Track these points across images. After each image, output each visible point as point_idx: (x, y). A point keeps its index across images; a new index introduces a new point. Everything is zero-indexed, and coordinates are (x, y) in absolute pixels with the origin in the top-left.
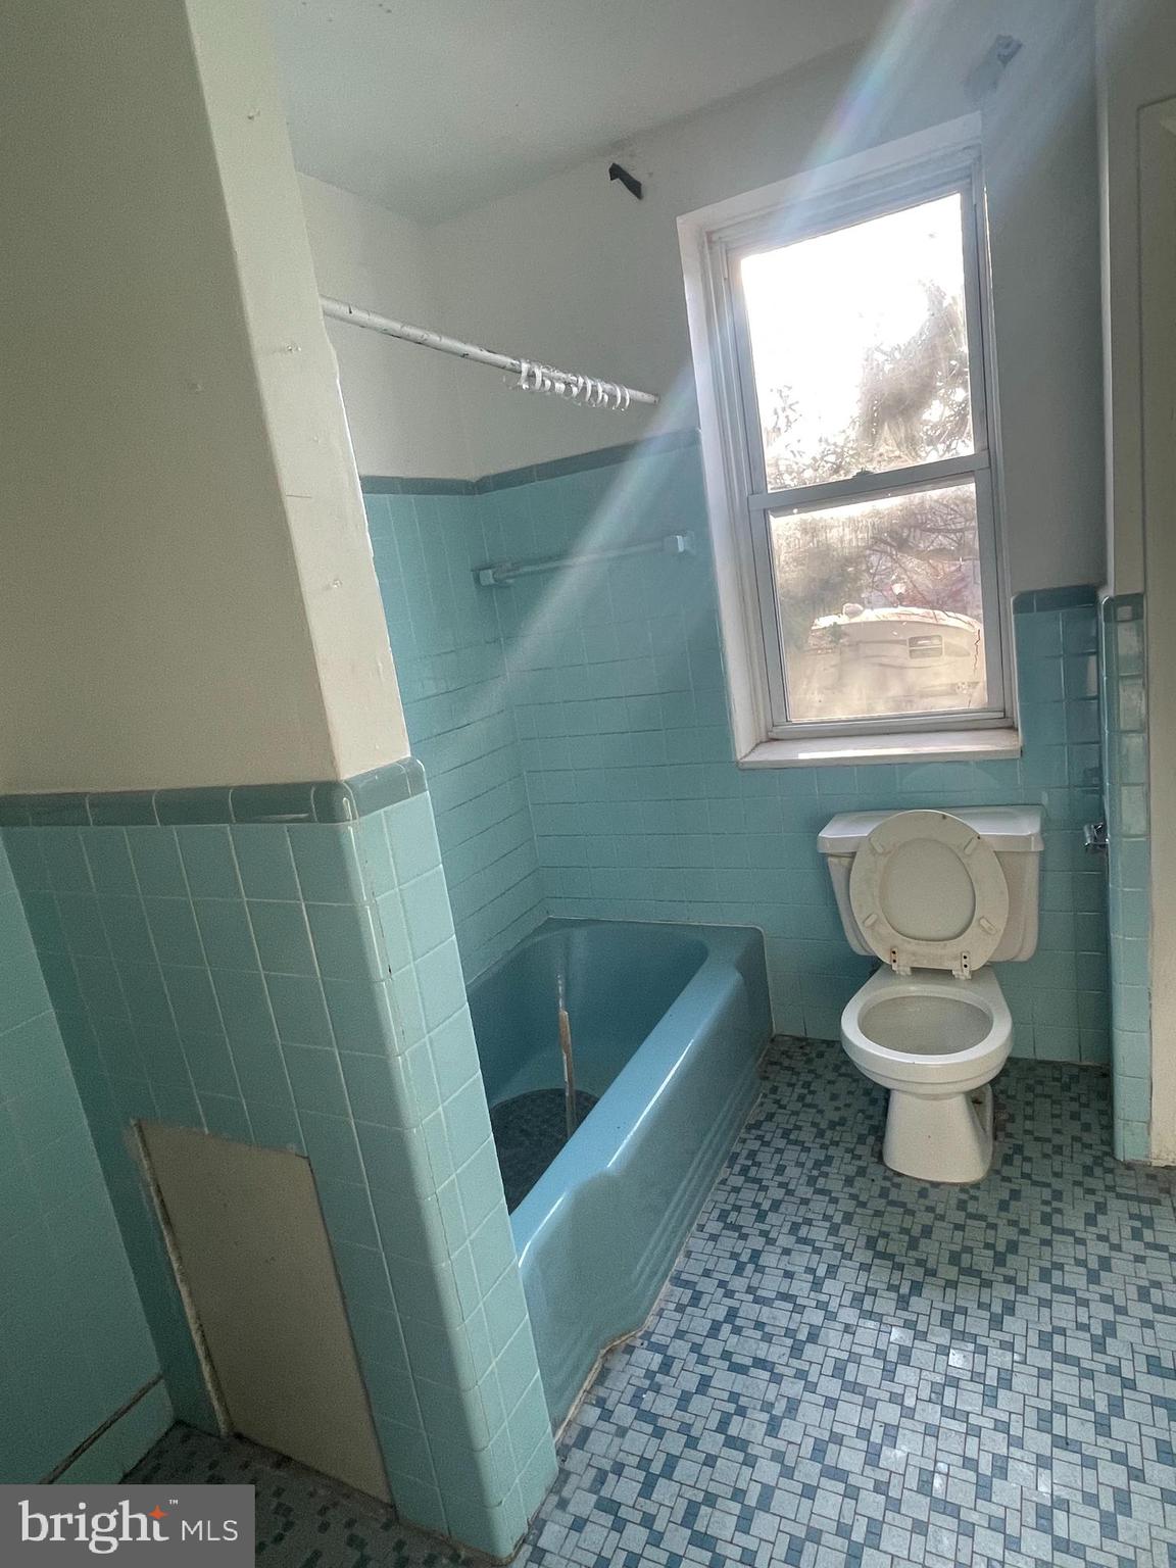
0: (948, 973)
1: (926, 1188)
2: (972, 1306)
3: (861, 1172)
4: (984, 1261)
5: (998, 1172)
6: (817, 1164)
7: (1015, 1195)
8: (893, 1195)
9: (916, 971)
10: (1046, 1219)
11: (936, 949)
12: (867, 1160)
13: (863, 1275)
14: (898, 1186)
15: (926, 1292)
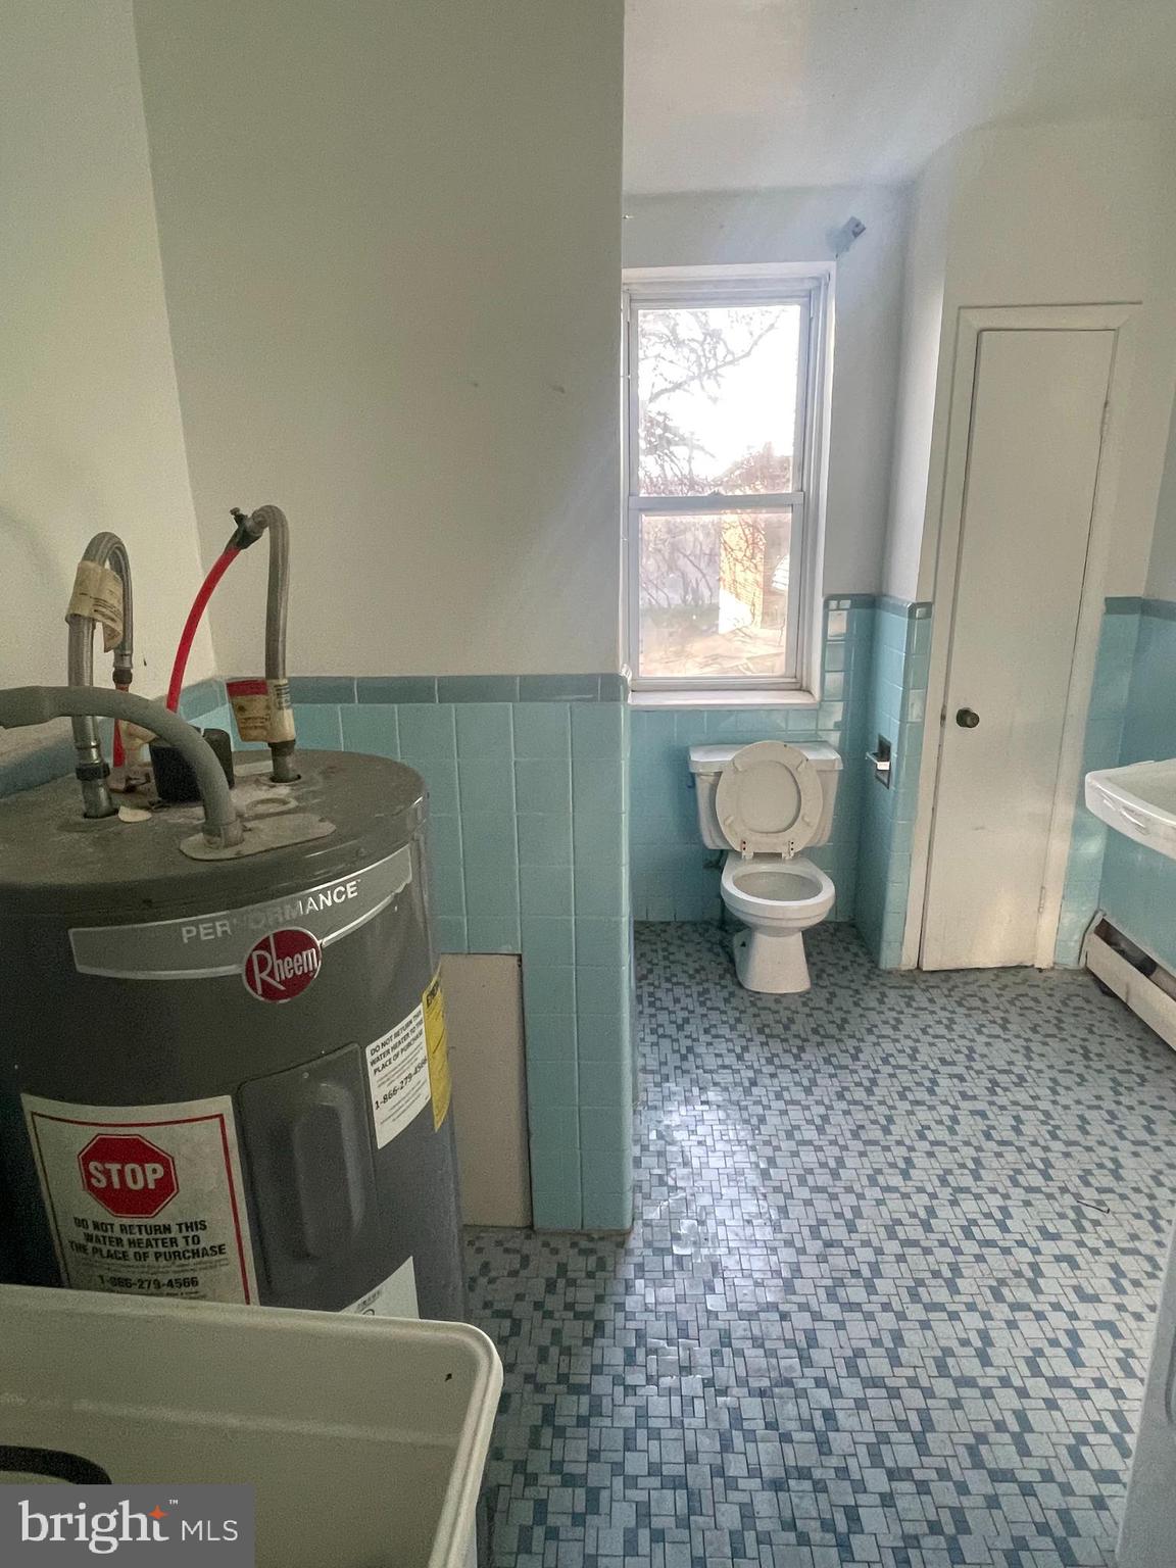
0: (779, 855)
1: (779, 998)
2: (838, 1052)
3: (732, 994)
4: (832, 1030)
5: (817, 984)
6: (700, 994)
7: (833, 994)
8: (759, 1004)
9: (756, 855)
10: (856, 1004)
11: (772, 839)
12: (732, 988)
13: (766, 1048)
14: (760, 999)
15: (807, 1049)
